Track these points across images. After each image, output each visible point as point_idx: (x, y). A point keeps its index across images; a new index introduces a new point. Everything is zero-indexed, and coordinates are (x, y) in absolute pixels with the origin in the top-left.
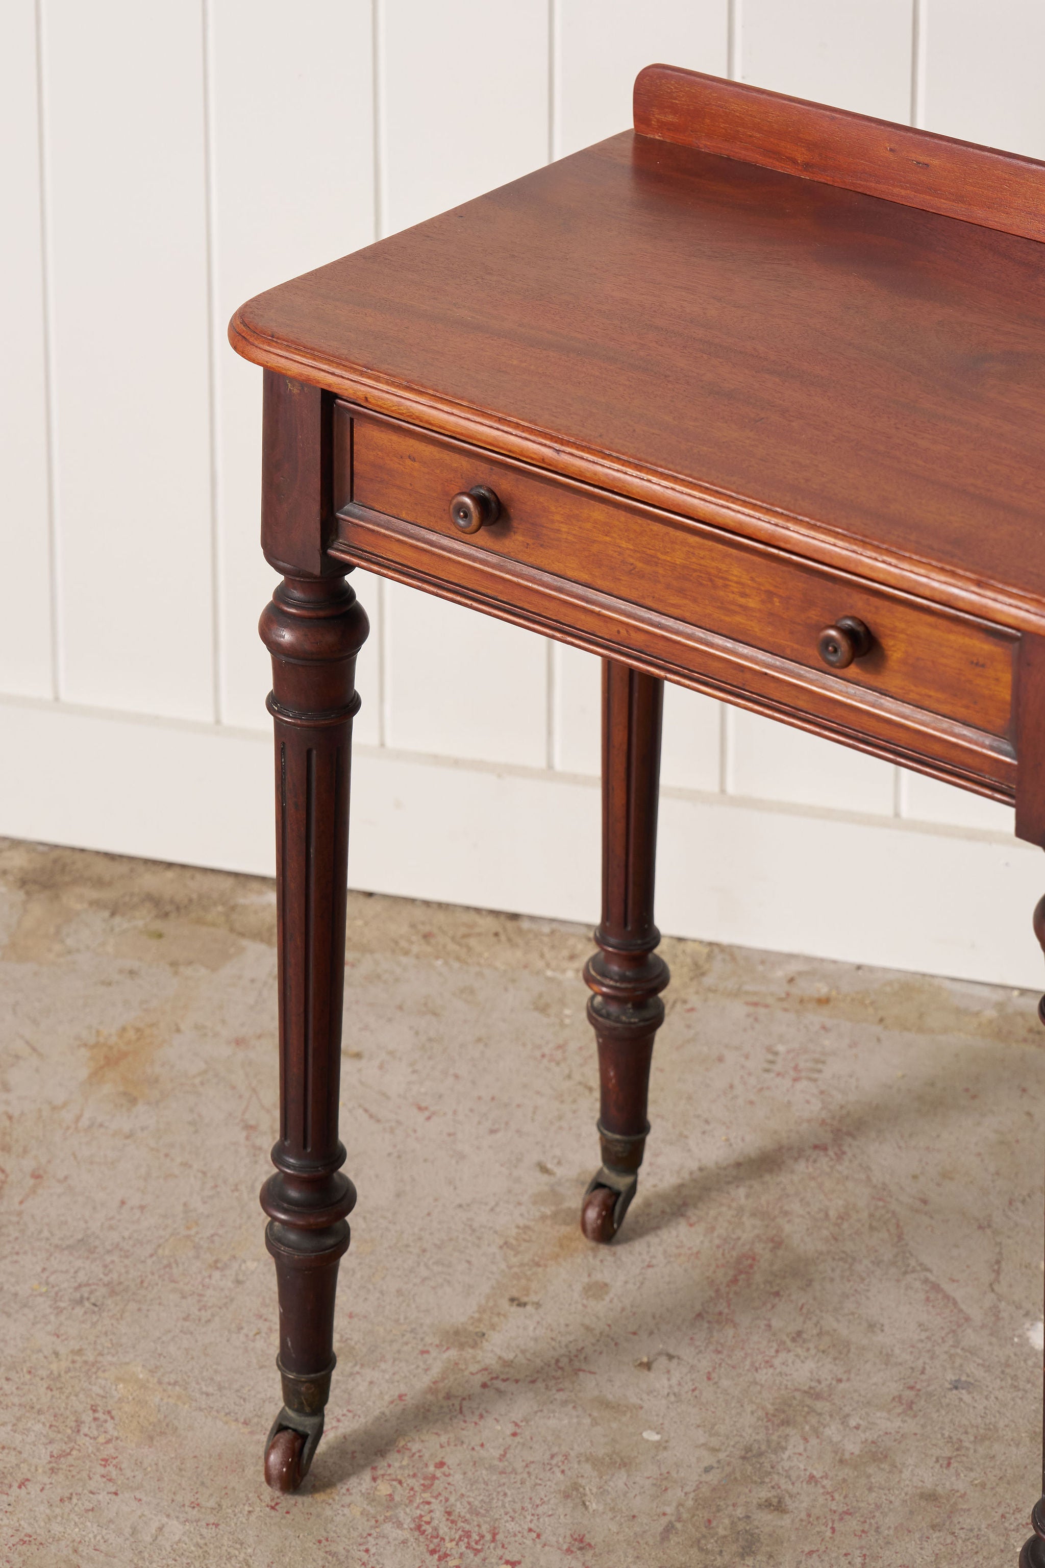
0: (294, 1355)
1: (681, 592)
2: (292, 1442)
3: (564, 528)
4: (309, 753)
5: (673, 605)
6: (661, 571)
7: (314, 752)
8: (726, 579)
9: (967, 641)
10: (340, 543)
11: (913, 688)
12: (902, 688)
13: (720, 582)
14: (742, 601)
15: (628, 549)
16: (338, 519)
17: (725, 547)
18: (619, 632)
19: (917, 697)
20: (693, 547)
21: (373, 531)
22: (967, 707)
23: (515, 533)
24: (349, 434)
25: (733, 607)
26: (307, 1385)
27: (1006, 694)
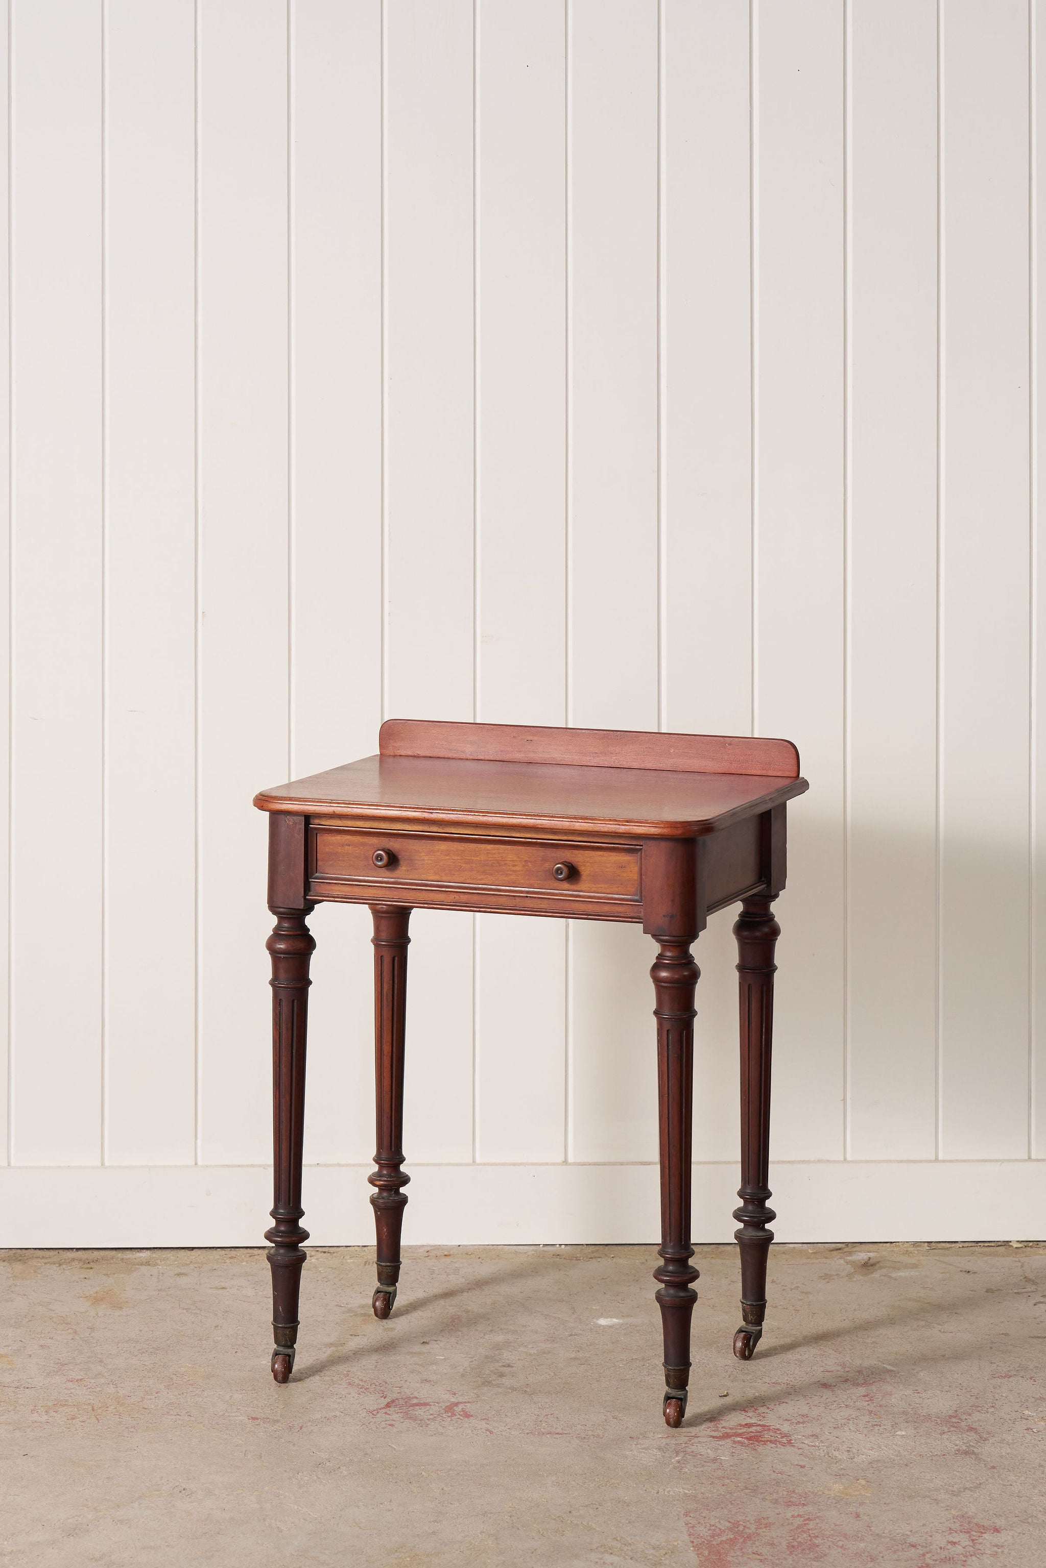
0: (283, 1315)
1: (484, 872)
2: (284, 1360)
3: (426, 858)
4: (293, 1001)
5: (480, 880)
6: (474, 865)
7: (296, 1001)
8: (506, 860)
9: (617, 858)
10: (311, 893)
11: (593, 885)
12: (589, 887)
13: (503, 863)
14: (514, 868)
15: (458, 859)
16: (310, 882)
17: (505, 846)
18: (455, 898)
19: (596, 889)
20: (490, 850)
21: (330, 883)
22: (618, 887)
23: (401, 867)
24: (315, 839)
25: (509, 872)
26: (289, 1330)
27: (635, 876)
